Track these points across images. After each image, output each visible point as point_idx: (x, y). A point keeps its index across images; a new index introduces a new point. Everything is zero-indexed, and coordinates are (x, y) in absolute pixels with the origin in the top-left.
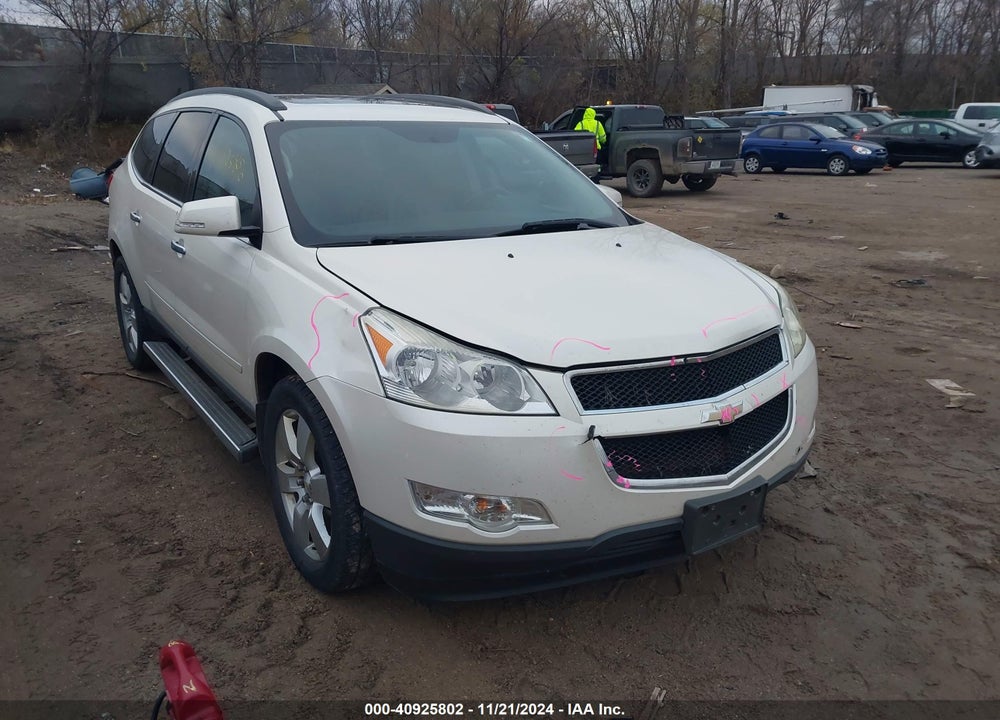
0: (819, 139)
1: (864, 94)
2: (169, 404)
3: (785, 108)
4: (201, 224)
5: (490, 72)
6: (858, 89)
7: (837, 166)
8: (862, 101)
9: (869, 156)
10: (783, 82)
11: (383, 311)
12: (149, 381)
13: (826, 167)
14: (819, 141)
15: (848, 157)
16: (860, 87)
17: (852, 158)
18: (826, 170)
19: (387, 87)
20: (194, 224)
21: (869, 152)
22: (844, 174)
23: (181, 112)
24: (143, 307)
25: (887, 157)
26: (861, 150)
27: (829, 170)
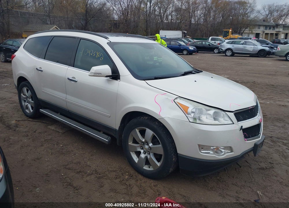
0: (180, 45)
1: (185, 33)
2: (53, 129)
3: (165, 36)
4: (100, 73)
5: (83, 23)
6: (183, 32)
7: (185, 52)
8: (184, 35)
9: (193, 50)
10: (163, 29)
11: (180, 98)
12: (38, 122)
13: (182, 53)
14: (180, 46)
15: (188, 50)
16: (184, 31)
17: (189, 50)
18: (182, 54)
19: (56, 26)
20: (97, 73)
21: (193, 49)
22: (187, 54)
23: (54, 37)
24: (38, 98)
25: (197, 50)
26: (191, 48)
27: (183, 53)
